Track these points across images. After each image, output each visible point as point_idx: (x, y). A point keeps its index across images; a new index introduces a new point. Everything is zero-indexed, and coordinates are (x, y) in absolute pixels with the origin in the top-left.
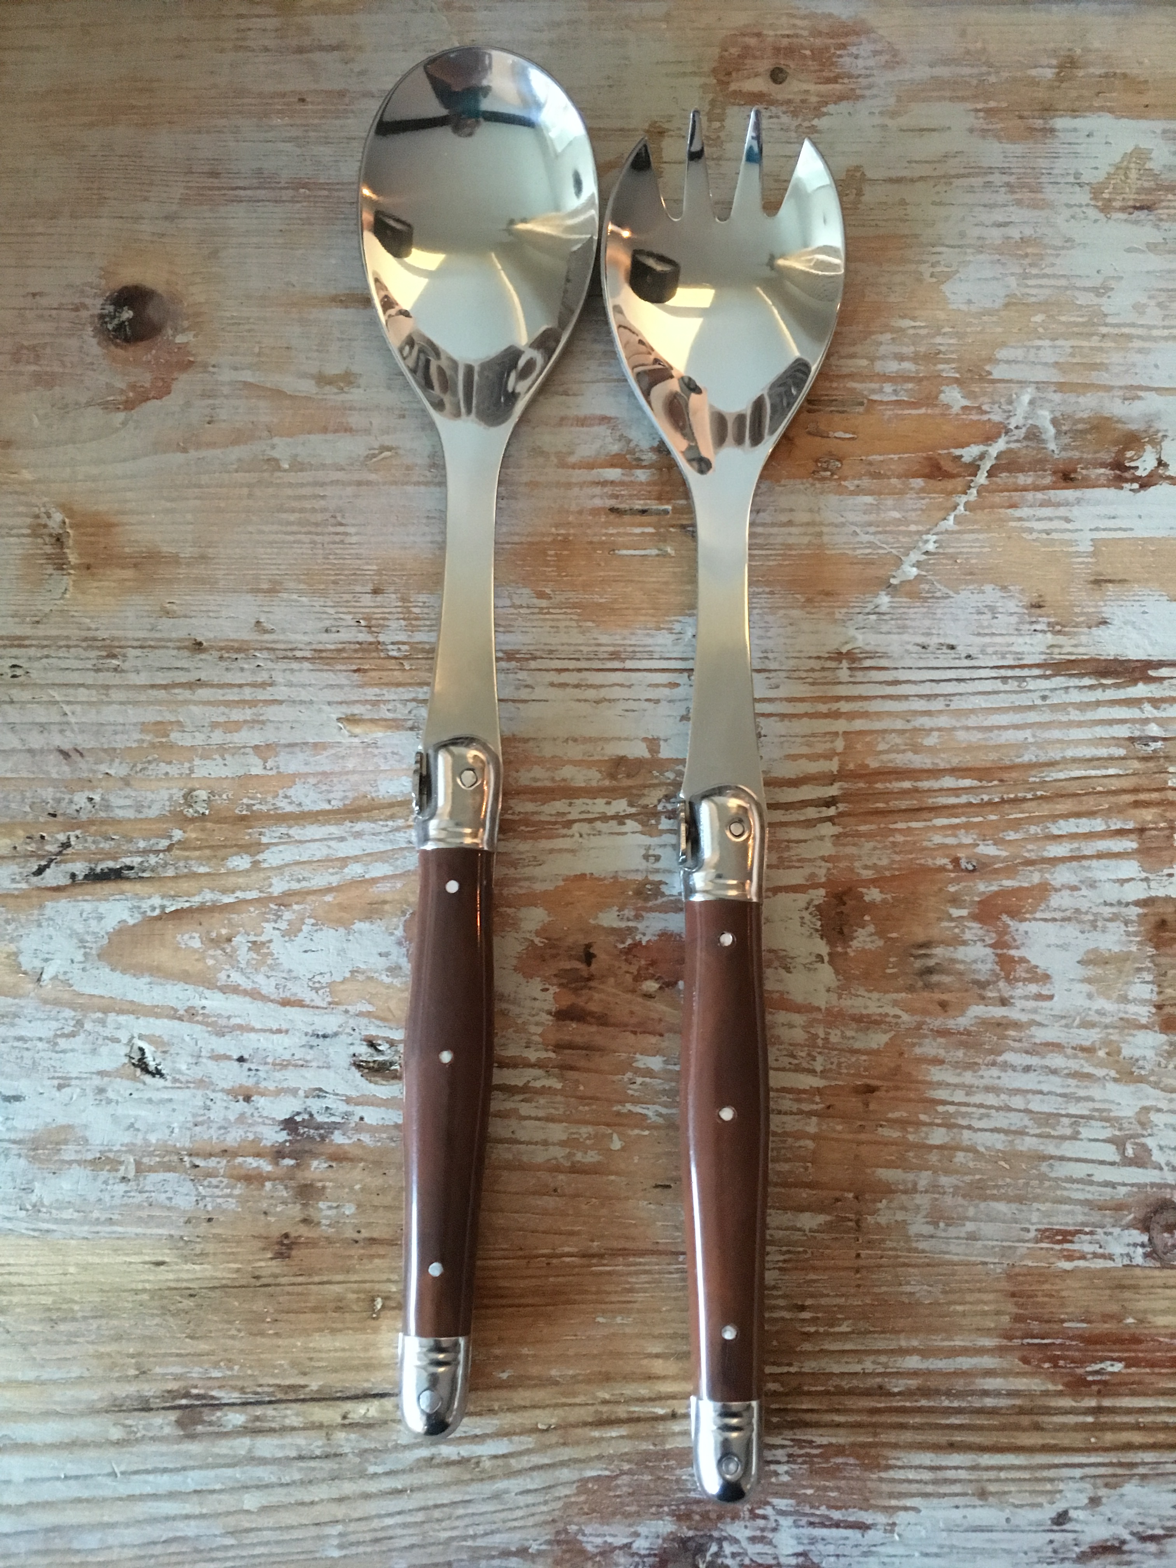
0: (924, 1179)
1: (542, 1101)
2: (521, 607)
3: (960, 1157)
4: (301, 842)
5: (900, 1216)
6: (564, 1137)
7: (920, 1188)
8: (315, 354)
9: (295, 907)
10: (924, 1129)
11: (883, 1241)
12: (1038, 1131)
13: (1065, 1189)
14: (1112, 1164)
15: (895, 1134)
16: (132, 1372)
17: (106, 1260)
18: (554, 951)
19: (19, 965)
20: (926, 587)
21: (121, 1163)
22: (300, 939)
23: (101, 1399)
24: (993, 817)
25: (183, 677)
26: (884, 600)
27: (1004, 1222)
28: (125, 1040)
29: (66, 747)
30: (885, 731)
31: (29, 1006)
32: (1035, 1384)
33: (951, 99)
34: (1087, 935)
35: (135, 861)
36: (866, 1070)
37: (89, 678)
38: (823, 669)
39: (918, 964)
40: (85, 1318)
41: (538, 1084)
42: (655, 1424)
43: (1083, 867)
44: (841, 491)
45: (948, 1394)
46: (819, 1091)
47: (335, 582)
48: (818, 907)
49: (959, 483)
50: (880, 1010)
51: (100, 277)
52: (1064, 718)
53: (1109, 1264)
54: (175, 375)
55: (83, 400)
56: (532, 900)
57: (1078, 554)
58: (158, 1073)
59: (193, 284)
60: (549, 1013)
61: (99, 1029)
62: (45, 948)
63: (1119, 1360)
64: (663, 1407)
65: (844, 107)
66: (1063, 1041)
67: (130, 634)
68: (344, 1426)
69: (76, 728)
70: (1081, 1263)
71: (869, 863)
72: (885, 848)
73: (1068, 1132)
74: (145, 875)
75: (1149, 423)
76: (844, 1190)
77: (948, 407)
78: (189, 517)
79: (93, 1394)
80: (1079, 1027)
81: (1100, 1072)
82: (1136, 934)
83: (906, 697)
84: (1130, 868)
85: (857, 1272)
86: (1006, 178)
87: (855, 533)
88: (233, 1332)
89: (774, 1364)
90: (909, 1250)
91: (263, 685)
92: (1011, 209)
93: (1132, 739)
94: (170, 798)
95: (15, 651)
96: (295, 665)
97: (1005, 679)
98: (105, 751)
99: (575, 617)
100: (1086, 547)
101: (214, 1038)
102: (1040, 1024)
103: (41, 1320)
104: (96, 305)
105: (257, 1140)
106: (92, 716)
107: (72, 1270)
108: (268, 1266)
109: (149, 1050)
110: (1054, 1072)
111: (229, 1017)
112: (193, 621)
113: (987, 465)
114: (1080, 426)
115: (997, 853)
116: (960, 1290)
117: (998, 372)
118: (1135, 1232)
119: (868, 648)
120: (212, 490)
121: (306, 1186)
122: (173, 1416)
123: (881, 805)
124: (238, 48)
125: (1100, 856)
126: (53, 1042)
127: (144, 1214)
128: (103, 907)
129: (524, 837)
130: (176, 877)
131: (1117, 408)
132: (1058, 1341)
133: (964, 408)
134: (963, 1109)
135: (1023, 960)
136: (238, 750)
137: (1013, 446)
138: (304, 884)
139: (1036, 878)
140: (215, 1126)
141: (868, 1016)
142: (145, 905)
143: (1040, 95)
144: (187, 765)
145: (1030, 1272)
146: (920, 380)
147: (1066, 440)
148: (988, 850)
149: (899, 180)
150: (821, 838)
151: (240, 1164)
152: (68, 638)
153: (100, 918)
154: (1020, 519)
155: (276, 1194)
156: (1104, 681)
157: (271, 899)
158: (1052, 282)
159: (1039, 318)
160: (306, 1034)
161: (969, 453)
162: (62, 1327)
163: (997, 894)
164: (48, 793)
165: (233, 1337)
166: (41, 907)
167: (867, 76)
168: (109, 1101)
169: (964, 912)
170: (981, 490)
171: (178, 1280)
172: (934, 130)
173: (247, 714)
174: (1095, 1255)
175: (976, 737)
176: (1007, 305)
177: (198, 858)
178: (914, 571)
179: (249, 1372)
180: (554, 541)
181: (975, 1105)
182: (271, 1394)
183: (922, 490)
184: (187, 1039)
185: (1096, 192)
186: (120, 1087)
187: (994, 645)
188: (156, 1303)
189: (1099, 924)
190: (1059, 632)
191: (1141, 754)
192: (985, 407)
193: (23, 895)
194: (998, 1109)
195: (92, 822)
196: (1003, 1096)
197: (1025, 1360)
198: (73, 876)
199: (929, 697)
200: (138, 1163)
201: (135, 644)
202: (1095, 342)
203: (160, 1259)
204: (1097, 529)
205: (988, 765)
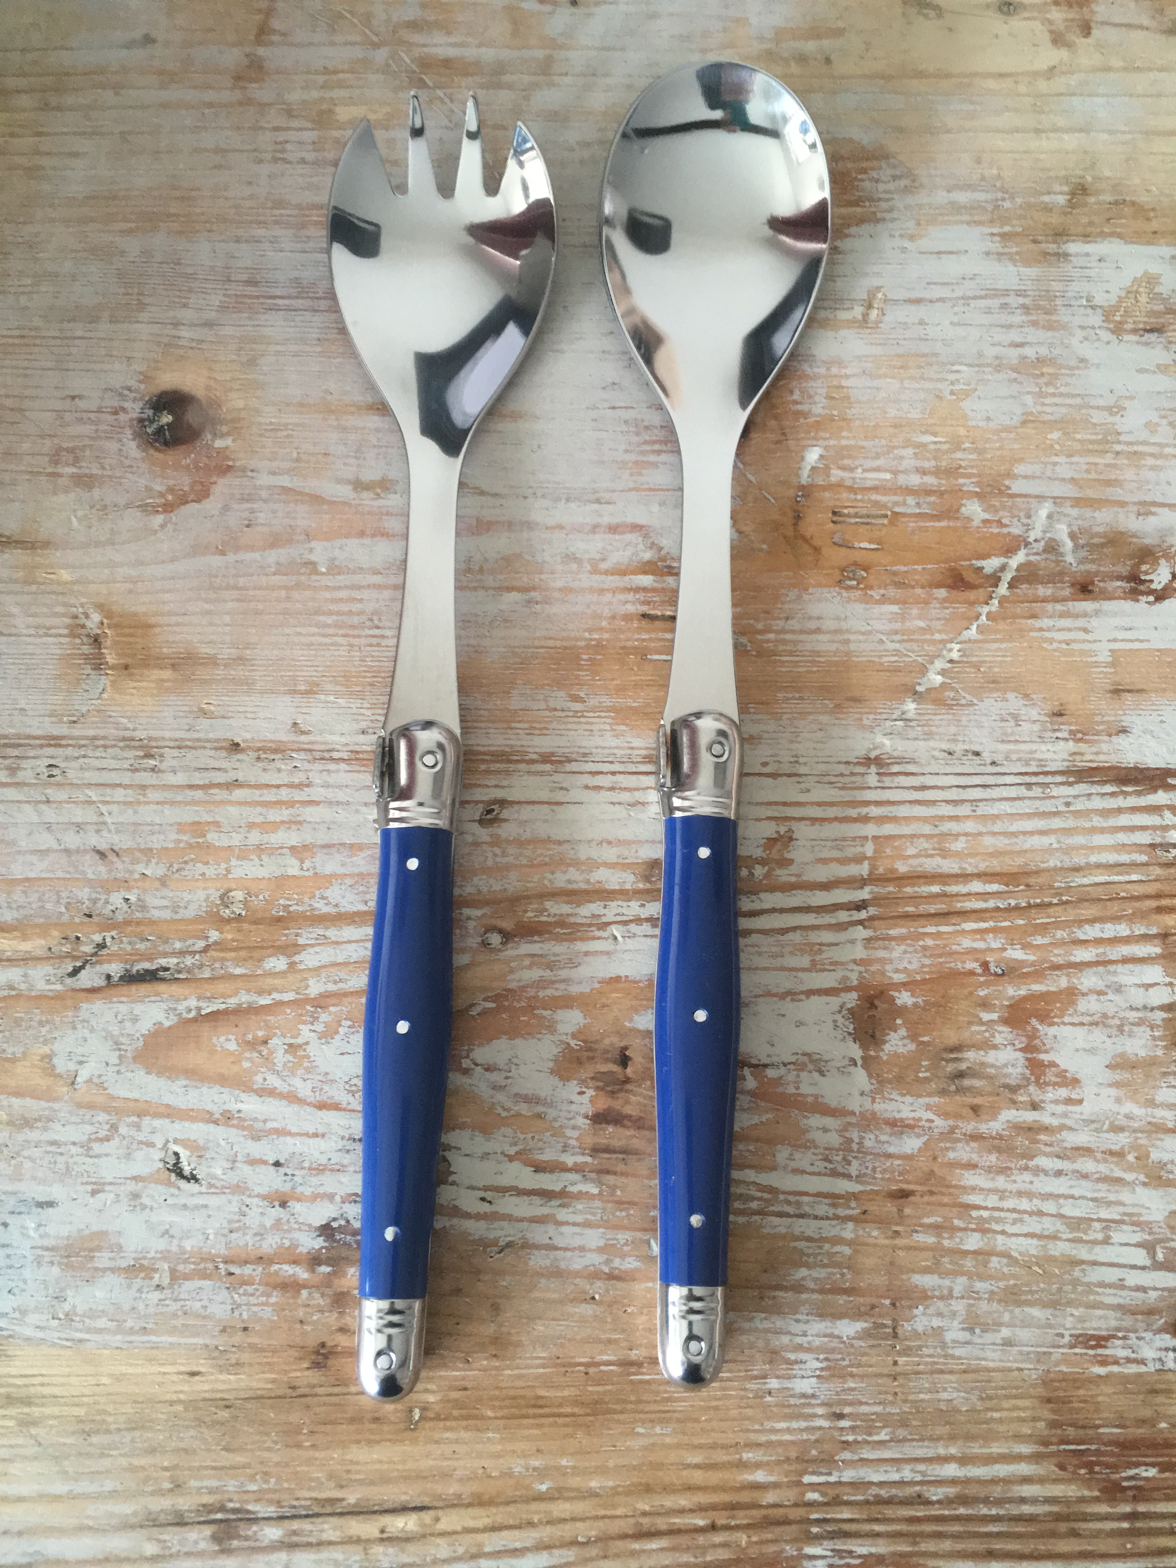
0: (960, 1284)
1: (580, 1207)
2: (555, 710)
3: (994, 1262)
4: (337, 943)
5: (936, 1322)
6: (601, 1243)
7: (956, 1294)
8: (352, 461)
9: (332, 1009)
10: (959, 1234)
11: (920, 1348)
12: (1070, 1236)
13: (1098, 1294)
14: (1143, 1268)
15: (931, 1240)
16: (167, 1485)
17: (139, 1370)
18: (591, 1054)
19: (53, 1067)
20: (952, 694)
21: (156, 1270)
22: (337, 1041)
23: (135, 1514)
24: (1021, 922)
25: (220, 778)
26: (910, 706)
27: (1038, 1327)
28: (159, 1145)
29: (103, 846)
30: (913, 836)
31: (62, 1108)
32: (1072, 1491)
33: (968, 223)
34: (1113, 1040)
35: (172, 962)
36: (900, 1174)
37: (126, 778)
38: (852, 774)
39: (950, 1068)
40: (119, 1430)
41: (574, 1189)
42: (696, 1536)
43: (1109, 972)
44: (867, 600)
45: (986, 1501)
46: (855, 1196)
47: (372, 685)
48: (851, 1011)
49: (981, 593)
50: (912, 1115)
51: (140, 382)
52: (1088, 825)
53: (1143, 1369)
54: (214, 479)
55: (122, 501)
56: (567, 1002)
57: (1096, 664)
58: (193, 1178)
59: (231, 389)
60: (587, 1117)
61: (133, 1132)
62: (80, 1050)
63: (1153, 1465)
64: (703, 1518)
65: (866, 228)
66: (1093, 1146)
67: (167, 734)
68: (382, 1540)
69: (112, 828)
70: (1115, 1369)
71: (901, 967)
72: (916, 951)
73: (1100, 1236)
74: (181, 976)
75: (1163, 538)
76: (882, 1297)
77: (969, 519)
78: (227, 619)
79: (126, 1509)
80: (1107, 1131)
81: (1129, 1177)
82: (1160, 1038)
83: (934, 803)
84: (1155, 973)
85: (895, 1379)
86: (1021, 300)
87: (881, 641)
88: (269, 1444)
89: (813, 1473)
90: (946, 1356)
91: (300, 786)
92: (1026, 330)
93: (1153, 846)
94: (206, 900)
95: (50, 751)
96: (332, 766)
97: (1029, 786)
98: (141, 851)
99: (609, 721)
100: (1104, 657)
101: (250, 1142)
102: (1070, 1129)
103: (73, 1433)
104: (135, 409)
105: (294, 1246)
106: (128, 816)
107: (105, 1380)
108: (305, 1376)
109: (184, 1154)
110: (1085, 1176)
111: (265, 1121)
112: (231, 721)
113: (1007, 576)
114: (1096, 540)
115: (1025, 957)
116: (997, 1397)
117: (1017, 487)
118: (1168, 1336)
119: (895, 754)
120: (251, 593)
121: (342, 1294)
122: (208, 1531)
123: (910, 909)
124: (275, 160)
125: (1125, 961)
126: (86, 1147)
127: (179, 1322)
128: (138, 1008)
129: (559, 939)
130: (212, 979)
131: (1131, 523)
132: (1093, 1447)
133: (985, 522)
134: (996, 1214)
135: (1053, 1064)
136: (274, 851)
137: (1032, 558)
138: (341, 985)
139: (1063, 983)
140: (251, 1232)
141: (902, 1120)
142: (182, 1007)
143: (1054, 220)
144: (223, 866)
145: (1065, 1378)
146: (941, 494)
147: (1083, 553)
148: (1016, 954)
149: (918, 301)
150: (853, 942)
151: (276, 1273)
152: (104, 738)
153: (135, 1020)
154: (1041, 629)
155: (312, 1303)
156: (1125, 789)
157: (307, 1000)
158: (1068, 401)
159: (1055, 435)
160: (343, 1138)
161: (991, 564)
162: (95, 1439)
163: (1024, 999)
164: (84, 894)
165: (269, 1449)
166: (76, 1008)
167: (887, 200)
168: (144, 1207)
169: (995, 1016)
170: (1003, 600)
171: (213, 1391)
172: (951, 253)
173: (285, 814)
174: (1129, 1360)
175: (1001, 843)
176: (1024, 423)
177: (233, 959)
178: (939, 679)
179: (286, 1485)
180: (588, 647)
181: (1008, 1210)
182: (308, 1508)
183: (945, 600)
184: (223, 1143)
185: (1108, 314)
186: (155, 1193)
187: (1018, 752)
188: (191, 1415)
189: (1126, 1028)
190: (1081, 740)
191: (1163, 860)
192: (1004, 521)
193: (58, 997)
194: (1031, 1214)
195: (127, 923)
196: (1035, 1201)
197: (1062, 1467)
198: (109, 977)
199: (955, 803)
200: (173, 1272)
201: (172, 744)
202: (1109, 459)
203: (195, 1369)
204: (1115, 640)
205: (1015, 870)
